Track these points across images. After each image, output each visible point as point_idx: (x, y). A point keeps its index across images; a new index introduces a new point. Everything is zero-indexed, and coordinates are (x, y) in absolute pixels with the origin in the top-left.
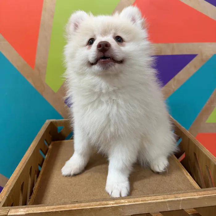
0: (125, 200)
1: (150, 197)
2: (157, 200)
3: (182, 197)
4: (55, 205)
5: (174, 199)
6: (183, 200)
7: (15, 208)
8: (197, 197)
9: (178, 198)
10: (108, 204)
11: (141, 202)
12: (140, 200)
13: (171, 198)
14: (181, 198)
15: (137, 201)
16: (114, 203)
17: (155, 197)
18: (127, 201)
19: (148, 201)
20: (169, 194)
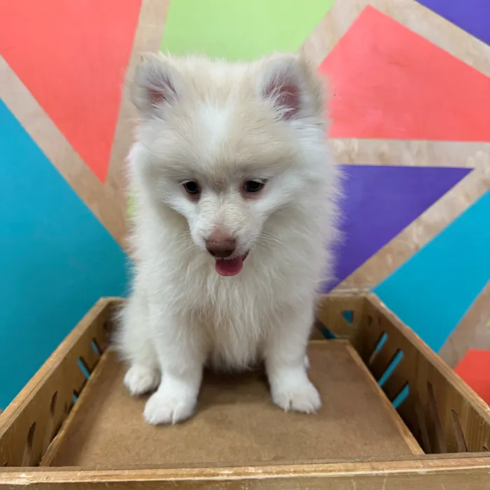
0: (257, 468)
1: (314, 465)
2: (331, 471)
3: (387, 469)
4: (99, 470)
5: (368, 472)
6: (391, 475)
7: (9, 471)
8: (422, 471)
9: (378, 470)
10: (218, 475)
11: (292, 475)
12: (292, 470)
13: (363, 469)
14: (387, 472)
15: (284, 472)
16: (231, 472)
17: (326, 465)
18: (261, 471)
19: (308, 472)
20: (358, 460)
